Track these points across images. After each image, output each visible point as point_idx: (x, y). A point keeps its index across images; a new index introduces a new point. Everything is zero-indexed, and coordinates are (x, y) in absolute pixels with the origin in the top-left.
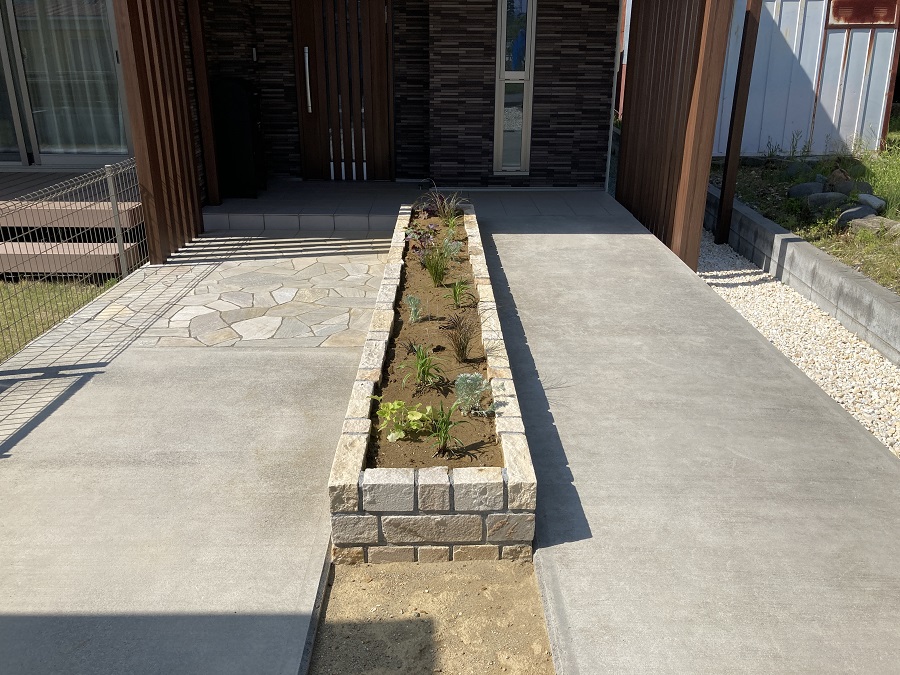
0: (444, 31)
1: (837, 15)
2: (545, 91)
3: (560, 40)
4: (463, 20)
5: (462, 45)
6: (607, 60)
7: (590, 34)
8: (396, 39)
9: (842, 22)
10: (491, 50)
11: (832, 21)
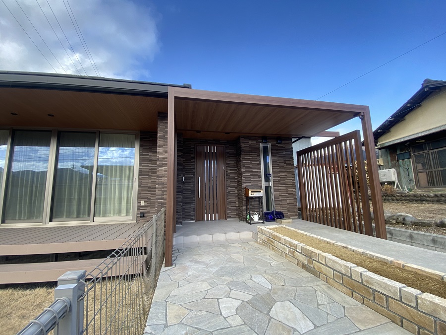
0: (246, 171)
6: (293, 179)
7: (287, 172)
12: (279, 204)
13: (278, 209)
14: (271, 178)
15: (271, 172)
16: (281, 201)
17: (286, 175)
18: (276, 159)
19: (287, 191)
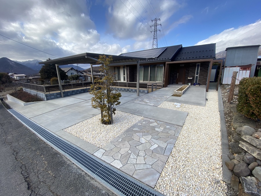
2: (200, 77)
3: (202, 72)
4: (192, 71)
7: (205, 72)
9: (242, 70)
10: (195, 73)
13: (199, 82)
14: (199, 74)
15: (199, 72)
18: (201, 68)
19: (204, 78)
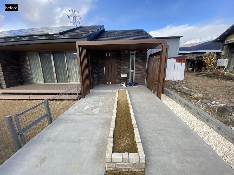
0: (123, 65)
1: (176, 61)
2: (136, 73)
3: (138, 66)
4: (125, 64)
5: (125, 67)
6: (145, 68)
7: (143, 65)
8: (116, 66)
9: (177, 62)
10: (129, 68)
11: (176, 62)
12: (137, 79)
13: (136, 81)
14: (134, 68)
15: (134, 65)
16: (138, 78)
17: (141, 67)
18: (137, 59)
19: (141, 74)
